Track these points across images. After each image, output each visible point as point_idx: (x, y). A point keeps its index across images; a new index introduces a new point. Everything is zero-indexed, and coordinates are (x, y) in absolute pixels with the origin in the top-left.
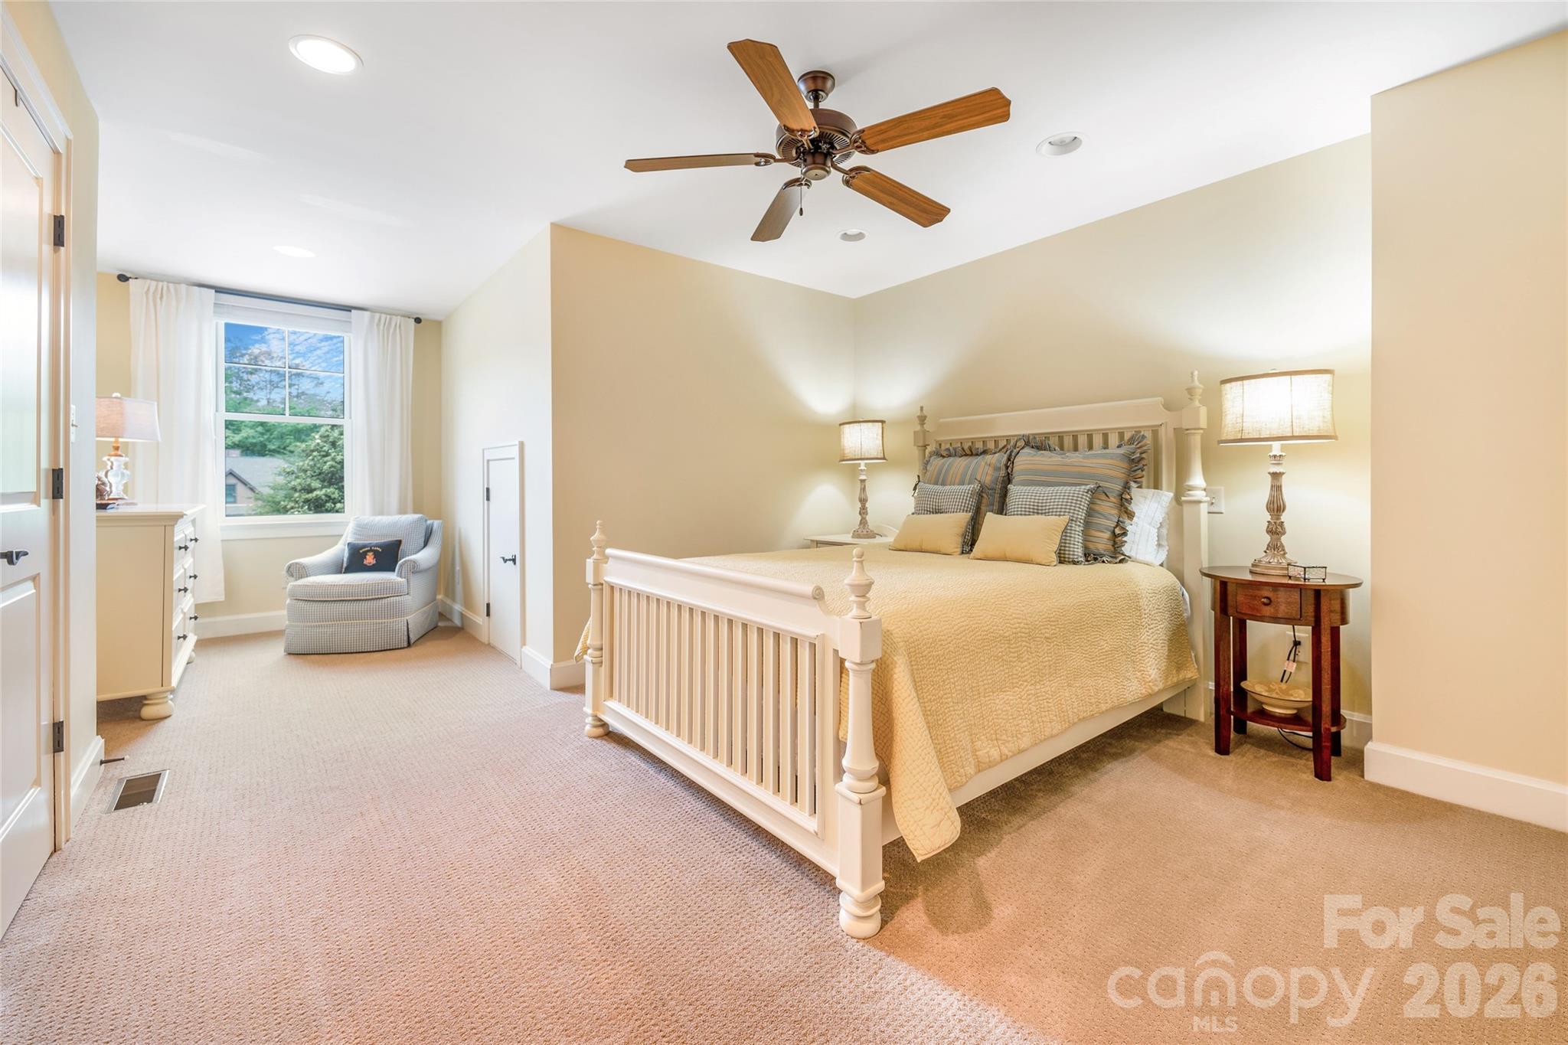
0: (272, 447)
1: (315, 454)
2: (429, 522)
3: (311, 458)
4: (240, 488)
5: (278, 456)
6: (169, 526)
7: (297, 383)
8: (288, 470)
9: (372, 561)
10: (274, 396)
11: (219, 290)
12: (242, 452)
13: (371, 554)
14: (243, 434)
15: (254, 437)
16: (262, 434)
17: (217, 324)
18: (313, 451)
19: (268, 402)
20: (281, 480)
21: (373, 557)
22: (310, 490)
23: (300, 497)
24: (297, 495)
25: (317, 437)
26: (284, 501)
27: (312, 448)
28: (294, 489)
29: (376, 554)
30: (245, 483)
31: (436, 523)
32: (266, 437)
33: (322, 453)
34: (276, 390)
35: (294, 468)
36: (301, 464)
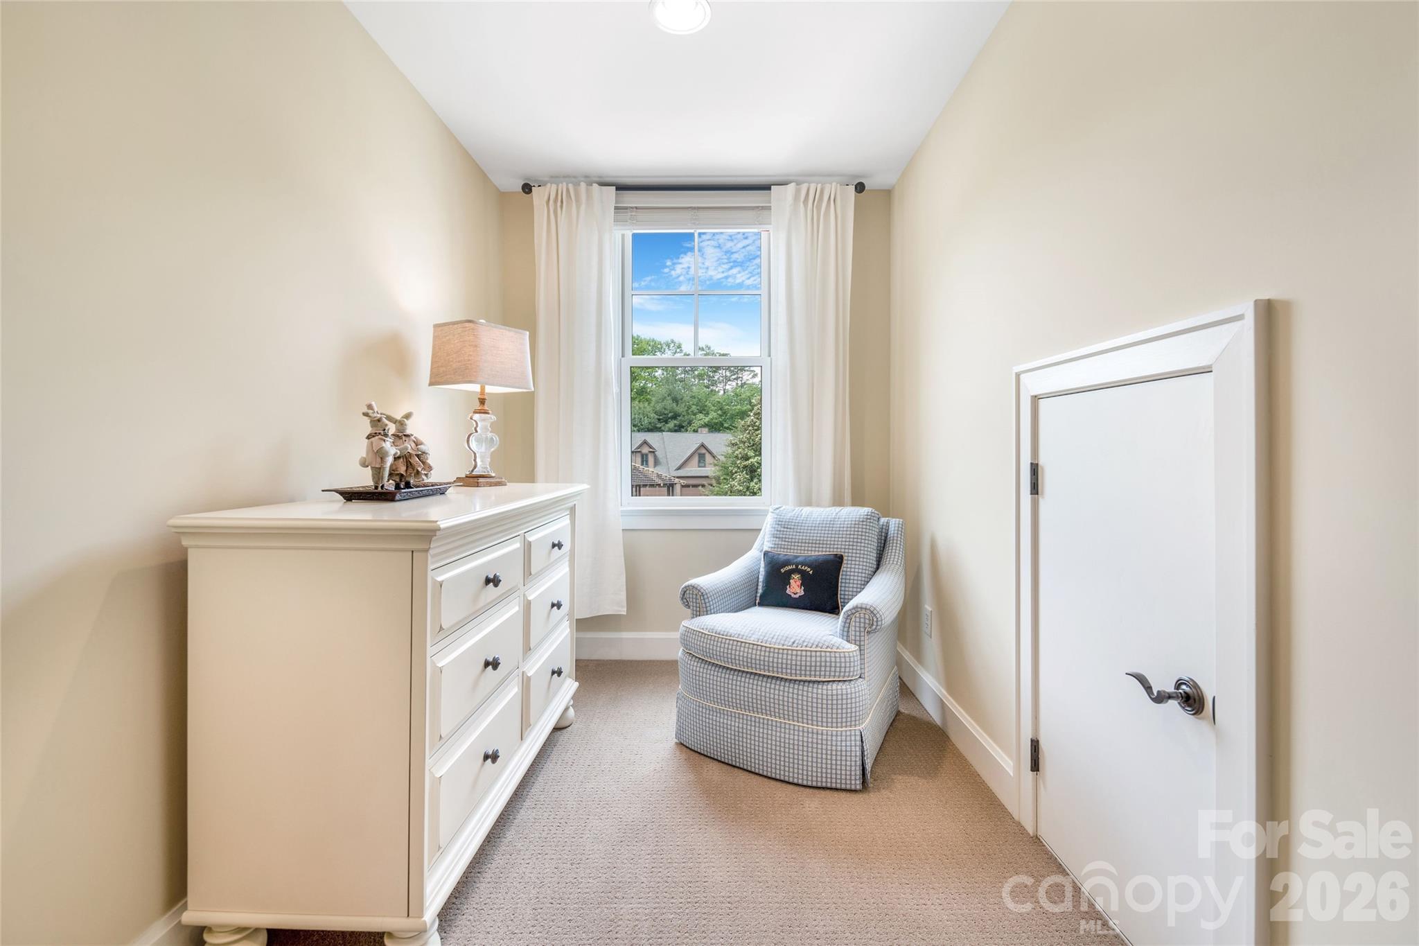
0: (726, 425)
1: (750, 428)
2: (883, 520)
3: (747, 431)
4: (708, 457)
5: (728, 431)
6: (419, 551)
7: (741, 376)
8: (733, 442)
9: (798, 590)
10: (728, 387)
11: (621, 188)
12: (709, 429)
13: (796, 577)
14: (710, 416)
15: (716, 419)
16: (721, 416)
17: (623, 236)
18: (749, 426)
19: (724, 392)
20: (730, 450)
21: (799, 583)
22: (747, 458)
23: (741, 463)
24: (738, 462)
25: (752, 414)
26: (731, 466)
27: (749, 423)
28: (737, 457)
29: (806, 581)
30: (710, 453)
31: (894, 523)
32: (723, 418)
33: (755, 428)
34: (729, 383)
35: (737, 441)
36: (742, 437)
